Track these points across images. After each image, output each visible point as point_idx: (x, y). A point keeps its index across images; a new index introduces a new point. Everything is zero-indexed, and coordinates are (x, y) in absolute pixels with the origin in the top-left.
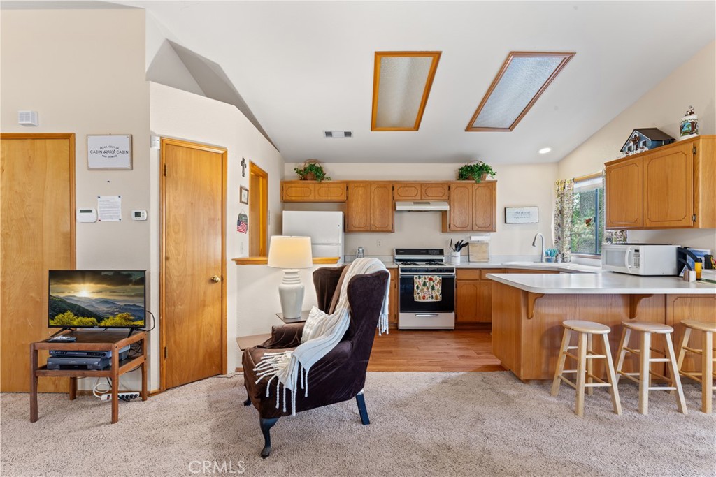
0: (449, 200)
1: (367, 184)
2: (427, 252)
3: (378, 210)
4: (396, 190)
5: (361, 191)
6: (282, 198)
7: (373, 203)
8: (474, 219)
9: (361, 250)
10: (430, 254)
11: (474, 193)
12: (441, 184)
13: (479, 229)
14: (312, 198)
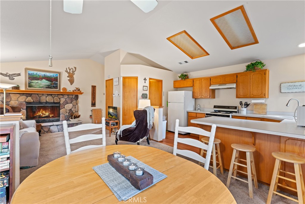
0: (236, 82)
1: (200, 79)
2: (228, 107)
3: (204, 89)
4: (211, 80)
5: (198, 82)
6: (174, 87)
7: (202, 86)
8: (251, 91)
9: (199, 105)
10: (230, 109)
11: (251, 78)
12: (233, 75)
13: (255, 96)
14: (182, 86)
